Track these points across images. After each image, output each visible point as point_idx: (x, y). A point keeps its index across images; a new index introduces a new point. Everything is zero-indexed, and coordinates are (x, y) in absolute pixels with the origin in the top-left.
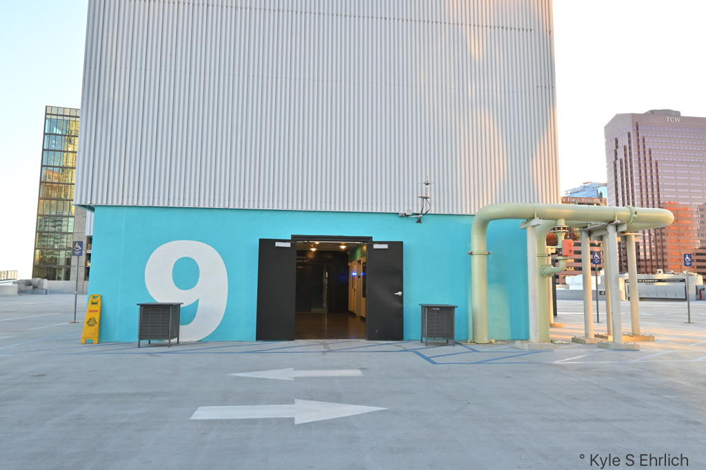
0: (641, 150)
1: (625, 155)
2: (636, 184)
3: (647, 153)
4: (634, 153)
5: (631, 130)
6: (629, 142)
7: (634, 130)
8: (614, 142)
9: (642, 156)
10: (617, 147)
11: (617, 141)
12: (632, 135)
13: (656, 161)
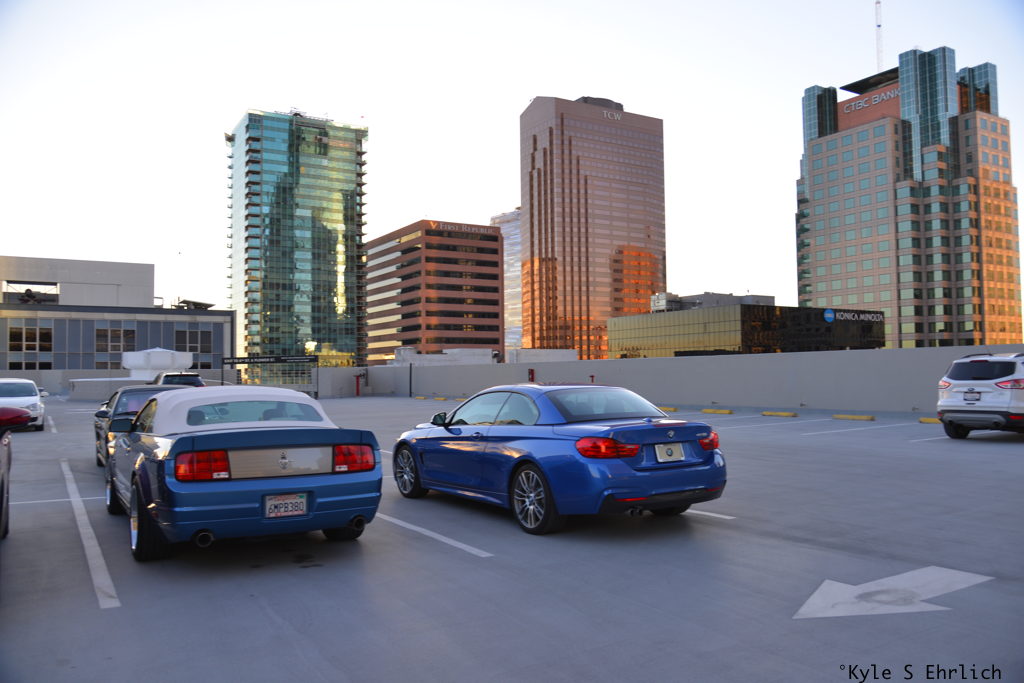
0: (566, 157)
1: (545, 164)
2: (557, 209)
3: (574, 162)
4: (557, 161)
5: (553, 123)
6: (551, 143)
7: (557, 125)
8: (531, 142)
9: (566, 167)
10: (535, 149)
12: (555, 132)
13: (586, 176)
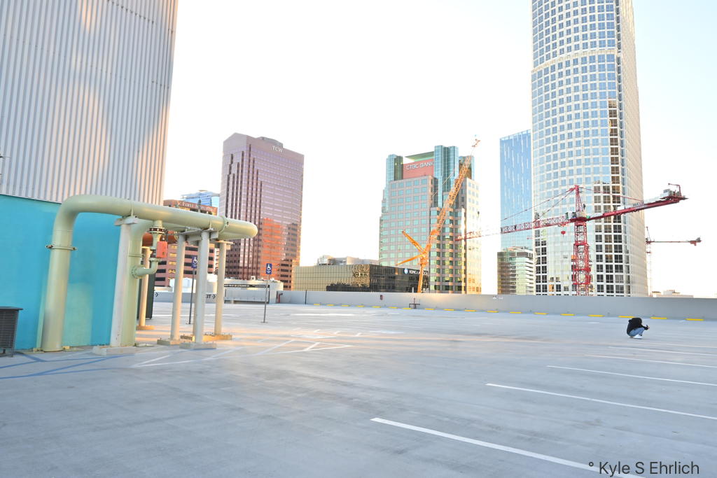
0: (251, 169)
1: (238, 171)
2: (244, 199)
3: (255, 173)
4: (245, 171)
5: (245, 150)
6: (243, 160)
7: (247, 150)
8: (230, 157)
9: (251, 175)
10: (232, 163)
11: (232, 158)
12: (245, 155)
13: (261, 182)
